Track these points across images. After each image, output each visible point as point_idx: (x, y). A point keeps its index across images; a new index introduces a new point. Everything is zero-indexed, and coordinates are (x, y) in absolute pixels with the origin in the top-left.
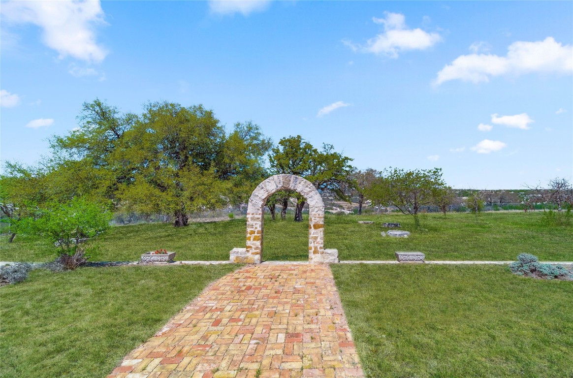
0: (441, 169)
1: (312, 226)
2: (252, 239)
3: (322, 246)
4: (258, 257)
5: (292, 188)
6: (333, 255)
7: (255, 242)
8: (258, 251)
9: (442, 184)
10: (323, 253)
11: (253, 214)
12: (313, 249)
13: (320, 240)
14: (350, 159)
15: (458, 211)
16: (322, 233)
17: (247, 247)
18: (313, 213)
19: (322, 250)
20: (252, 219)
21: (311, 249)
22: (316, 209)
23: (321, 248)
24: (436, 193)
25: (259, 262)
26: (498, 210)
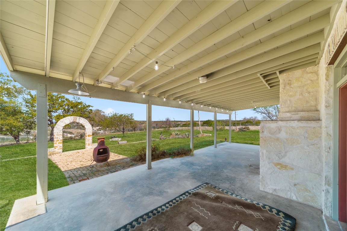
0: (133, 114)
1: (87, 136)
2: (57, 143)
3: (92, 142)
4: (61, 150)
5: (78, 122)
6: (96, 145)
7: (59, 144)
8: (61, 148)
9: (133, 119)
10: (92, 145)
11: (57, 133)
12: (88, 144)
13: (91, 141)
14: (91, 106)
15: (141, 130)
16: (92, 138)
17: (55, 147)
18: (88, 131)
19: (92, 144)
20: (57, 135)
21: (87, 144)
22: (89, 130)
23: (91, 143)
24: (131, 123)
25: (62, 152)
26: (155, 129)
